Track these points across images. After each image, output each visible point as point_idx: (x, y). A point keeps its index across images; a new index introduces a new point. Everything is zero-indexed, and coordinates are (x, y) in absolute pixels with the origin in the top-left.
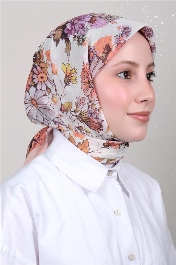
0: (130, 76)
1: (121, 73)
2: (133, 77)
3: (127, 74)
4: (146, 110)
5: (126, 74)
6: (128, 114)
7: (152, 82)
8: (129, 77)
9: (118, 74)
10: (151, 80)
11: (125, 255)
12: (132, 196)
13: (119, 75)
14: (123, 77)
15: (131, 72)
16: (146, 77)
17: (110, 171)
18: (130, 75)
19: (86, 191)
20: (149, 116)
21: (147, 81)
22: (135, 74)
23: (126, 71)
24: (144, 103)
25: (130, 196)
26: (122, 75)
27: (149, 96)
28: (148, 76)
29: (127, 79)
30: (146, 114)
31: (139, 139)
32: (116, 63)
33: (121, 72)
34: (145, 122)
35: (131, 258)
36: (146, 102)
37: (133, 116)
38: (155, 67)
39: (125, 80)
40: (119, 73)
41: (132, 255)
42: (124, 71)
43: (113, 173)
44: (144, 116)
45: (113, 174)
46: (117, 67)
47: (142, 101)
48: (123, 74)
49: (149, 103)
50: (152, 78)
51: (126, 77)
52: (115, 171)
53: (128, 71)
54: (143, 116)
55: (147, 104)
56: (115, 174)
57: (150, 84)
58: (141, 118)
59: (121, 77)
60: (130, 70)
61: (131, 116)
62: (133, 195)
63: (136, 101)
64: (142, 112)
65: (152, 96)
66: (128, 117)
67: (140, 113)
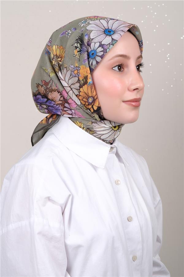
0: (123, 69)
2: (126, 69)
3: (120, 67)
4: (138, 96)
5: (119, 68)
6: (123, 102)
7: (141, 73)
8: (122, 70)
10: (140, 71)
13: (114, 68)
14: (118, 70)
15: (123, 65)
16: (136, 68)
17: (112, 148)
19: (95, 168)
20: (140, 101)
21: (137, 72)
22: (127, 66)
24: (136, 91)
26: (116, 68)
27: (139, 85)
28: (138, 67)
29: (120, 72)
30: (137, 101)
34: (137, 107)
35: (130, 219)
36: (137, 90)
39: (119, 72)
41: (130, 217)
42: (118, 64)
46: (112, 61)
47: (134, 90)
49: (140, 90)
50: (141, 69)
51: (120, 70)
53: (121, 65)
55: (138, 92)
56: (114, 150)
57: (139, 74)
58: (134, 104)
59: (115, 70)
60: (123, 63)
61: (126, 103)
63: (129, 90)
64: (135, 99)
65: (142, 85)
66: (123, 104)
67: (133, 99)
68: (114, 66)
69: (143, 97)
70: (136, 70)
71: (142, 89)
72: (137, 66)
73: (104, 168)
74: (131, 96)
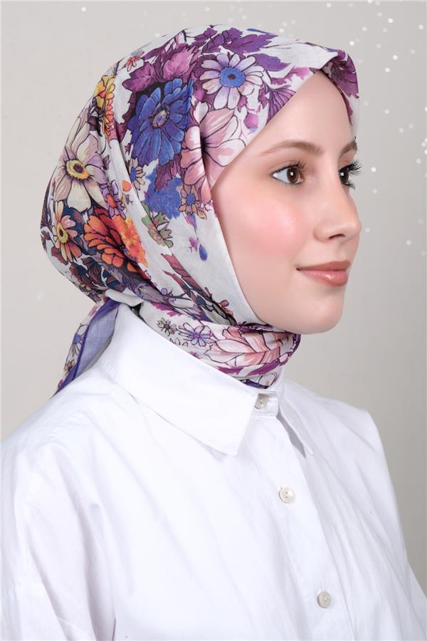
0: (302, 177)
1: (279, 171)
2: (309, 180)
3: (295, 172)
4: (342, 257)
5: (292, 174)
6: (298, 269)
7: (351, 189)
8: (299, 180)
9: (273, 173)
10: (349, 185)
11: (308, 596)
12: (312, 453)
13: (275, 175)
14: (287, 180)
15: (303, 167)
16: (338, 176)
17: (261, 396)
18: (301, 174)
20: (347, 271)
22: (314, 171)
23: (292, 164)
24: (336, 241)
25: (306, 451)
26: (283, 176)
27: (347, 224)
28: (342, 174)
29: (294, 186)
30: (340, 268)
31: (326, 326)
32: (268, 147)
33: (281, 167)
34: (339, 285)
35: (324, 601)
36: (341, 238)
37: (315, 273)
38: (358, 152)
39: (290, 187)
40: (276, 172)
41: (325, 594)
42: (287, 164)
43: (268, 401)
44: (338, 273)
45: (269, 403)
46: (272, 157)
47: (332, 238)
48: (285, 172)
49: (347, 241)
50: (351, 178)
51: (292, 179)
52: (274, 395)
53: (297, 165)
54: (335, 273)
55: (342, 244)
56: (272, 403)
57: (347, 192)
58: (329, 276)
59: (280, 180)
60: (301, 162)
61: (307, 272)
62: (313, 451)
63: (316, 237)
64: (331, 263)
65: (353, 225)
66: (299, 275)
67: (327, 264)
68: (277, 168)
69: (355, 260)
70: (339, 181)
71: (355, 237)
72: (341, 171)
73: (236, 453)
74: (323, 254)
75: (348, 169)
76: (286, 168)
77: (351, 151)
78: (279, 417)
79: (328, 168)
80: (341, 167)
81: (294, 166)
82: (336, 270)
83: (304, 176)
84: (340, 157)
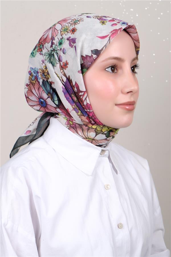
0: (117, 70)
2: (120, 71)
3: (114, 68)
4: (132, 100)
5: (113, 69)
6: (116, 105)
7: (136, 74)
8: (116, 71)
11: (115, 225)
13: (107, 69)
14: (111, 71)
15: (117, 66)
16: (131, 69)
17: (102, 150)
20: (134, 105)
21: (132, 74)
22: (121, 68)
23: (113, 65)
24: (129, 94)
26: (109, 70)
27: (133, 88)
28: (133, 69)
29: (114, 73)
30: (132, 104)
32: (104, 59)
33: (108, 66)
34: (131, 110)
35: (120, 226)
36: (131, 93)
37: (121, 106)
39: (112, 74)
41: (121, 224)
42: (111, 65)
45: (105, 153)
46: (105, 62)
47: (128, 93)
48: (110, 68)
49: (134, 94)
50: (136, 70)
51: (113, 71)
52: (108, 150)
53: (115, 66)
55: (132, 95)
56: (107, 153)
57: (134, 76)
58: (127, 107)
59: (108, 71)
60: (116, 64)
61: (119, 106)
63: (122, 92)
64: (128, 102)
65: (136, 88)
66: (116, 107)
67: (126, 103)
68: (107, 67)
70: (131, 71)
71: (137, 92)
74: (125, 99)
75: (135, 67)
76: (110, 67)
77: (136, 60)
78: (109, 158)
79: (127, 67)
80: (132, 66)
81: (114, 66)
82: (130, 105)
83: (118, 70)
84: (131, 63)
